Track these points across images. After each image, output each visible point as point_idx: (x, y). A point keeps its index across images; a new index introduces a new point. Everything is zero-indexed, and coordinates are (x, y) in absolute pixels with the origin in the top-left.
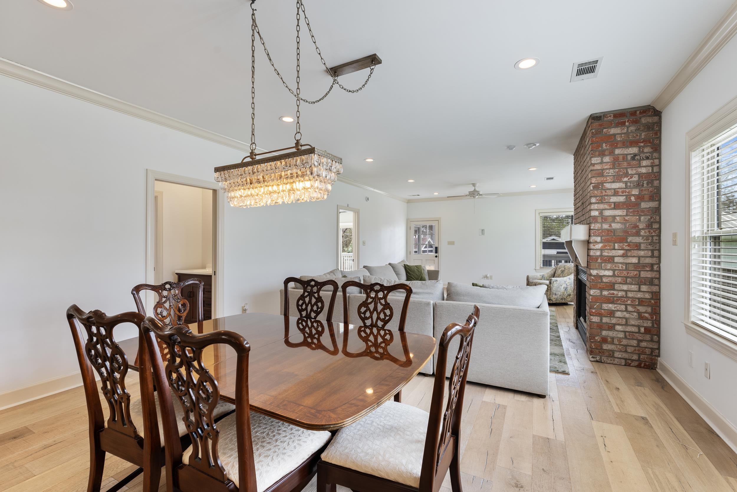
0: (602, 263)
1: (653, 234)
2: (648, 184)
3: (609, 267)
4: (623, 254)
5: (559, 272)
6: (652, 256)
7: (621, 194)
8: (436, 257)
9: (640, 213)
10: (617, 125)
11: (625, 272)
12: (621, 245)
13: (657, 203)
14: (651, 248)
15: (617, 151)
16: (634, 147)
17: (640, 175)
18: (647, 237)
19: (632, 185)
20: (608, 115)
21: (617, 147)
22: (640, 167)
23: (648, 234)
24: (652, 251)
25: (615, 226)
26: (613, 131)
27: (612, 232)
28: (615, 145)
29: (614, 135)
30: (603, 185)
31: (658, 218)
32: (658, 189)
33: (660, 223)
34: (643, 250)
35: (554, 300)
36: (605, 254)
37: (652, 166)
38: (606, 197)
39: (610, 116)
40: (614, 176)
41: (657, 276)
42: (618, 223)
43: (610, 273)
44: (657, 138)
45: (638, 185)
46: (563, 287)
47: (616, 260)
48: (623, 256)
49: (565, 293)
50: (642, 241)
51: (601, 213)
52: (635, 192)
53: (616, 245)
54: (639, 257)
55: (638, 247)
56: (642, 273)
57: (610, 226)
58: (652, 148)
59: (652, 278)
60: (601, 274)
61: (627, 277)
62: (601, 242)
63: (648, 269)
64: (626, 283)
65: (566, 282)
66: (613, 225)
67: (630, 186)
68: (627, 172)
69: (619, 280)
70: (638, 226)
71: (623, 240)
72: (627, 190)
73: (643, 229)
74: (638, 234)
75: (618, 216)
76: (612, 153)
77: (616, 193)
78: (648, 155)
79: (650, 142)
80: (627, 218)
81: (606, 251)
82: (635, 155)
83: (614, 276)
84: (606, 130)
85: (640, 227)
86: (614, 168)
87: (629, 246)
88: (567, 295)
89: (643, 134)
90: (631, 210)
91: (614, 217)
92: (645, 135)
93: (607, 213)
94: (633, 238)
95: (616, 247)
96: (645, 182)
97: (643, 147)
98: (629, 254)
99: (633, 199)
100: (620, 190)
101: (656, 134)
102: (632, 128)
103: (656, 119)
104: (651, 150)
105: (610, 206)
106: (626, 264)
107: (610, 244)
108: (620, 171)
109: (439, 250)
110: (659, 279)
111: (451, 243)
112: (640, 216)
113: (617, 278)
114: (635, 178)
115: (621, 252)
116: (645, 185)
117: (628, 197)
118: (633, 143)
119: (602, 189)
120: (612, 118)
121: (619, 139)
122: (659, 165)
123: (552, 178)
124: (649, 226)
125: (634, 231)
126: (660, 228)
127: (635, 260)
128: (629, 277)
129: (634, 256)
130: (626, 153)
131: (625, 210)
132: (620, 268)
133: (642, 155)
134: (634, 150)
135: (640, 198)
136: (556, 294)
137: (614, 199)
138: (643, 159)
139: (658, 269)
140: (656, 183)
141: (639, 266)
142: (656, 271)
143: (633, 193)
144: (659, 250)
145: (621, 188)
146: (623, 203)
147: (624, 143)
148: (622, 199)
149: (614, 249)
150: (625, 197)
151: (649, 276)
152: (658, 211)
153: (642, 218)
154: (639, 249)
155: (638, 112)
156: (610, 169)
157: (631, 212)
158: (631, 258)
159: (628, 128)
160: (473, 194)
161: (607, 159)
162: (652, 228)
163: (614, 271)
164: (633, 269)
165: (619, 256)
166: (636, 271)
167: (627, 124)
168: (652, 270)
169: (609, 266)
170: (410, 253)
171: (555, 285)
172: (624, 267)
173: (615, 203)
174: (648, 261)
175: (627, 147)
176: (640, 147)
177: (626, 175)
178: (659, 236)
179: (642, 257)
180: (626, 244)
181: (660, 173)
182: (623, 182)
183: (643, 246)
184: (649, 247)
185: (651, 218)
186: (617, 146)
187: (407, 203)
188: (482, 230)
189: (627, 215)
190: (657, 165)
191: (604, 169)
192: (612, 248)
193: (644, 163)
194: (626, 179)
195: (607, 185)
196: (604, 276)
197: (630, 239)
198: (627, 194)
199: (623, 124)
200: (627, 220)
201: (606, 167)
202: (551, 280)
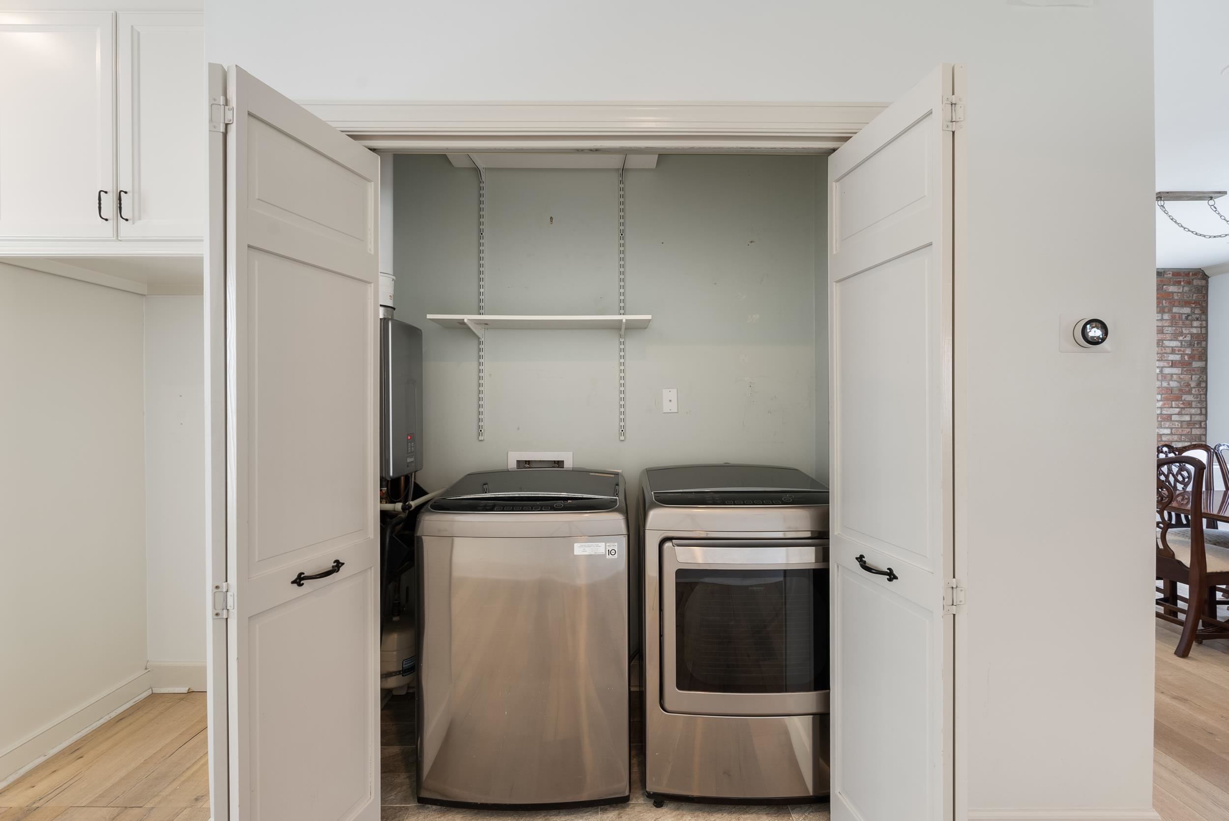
0: (1161, 421)
1: (1201, 393)
2: (1198, 344)
3: (1167, 426)
4: (1179, 412)
6: (1201, 414)
7: (1177, 352)
9: (1191, 371)
10: (1174, 285)
11: (1180, 430)
12: (1177, 403)
13: (1204, 362)
14: (1200, 406)
15: (1175, 310)
16: (1188, 307)
17: (1192, 335)
18: (1197, 395)
19: (1186, 344)
20: (1168, 272)
21: (1174, 306)
22: (1192, 327)
23: (1197, 392)
24: (1201, 408)
25: (1173, 384)
26: (1172, 289)
27: (1170, 390)
28: (1173, 304)
29: (1173, 293)
30: (1162, 343)
31: (1205, 377)
32: (1205, 349)
33: (1206, 382)
34: (1194, 408)
36: (1164, 412)
37: (1201, 327)
38: (1165, 355)
39: (1170, 274)
40: (1172, 334)
41: (1204, 433)
42: (1175, 381)
43: (1168, 431)
44: (1205, 301)
45: (1191, 345)
47: (1174, 418)
48: (1179, 414)
50: (1193, 399)
51: (1161, 371)
52: (1188, 351)
53: (1173, 403)
54: (1191, 415)
55: (1189, 405)
56: (1193, 430)
57: (1169, 384)
58: (1201, 310)
59: (1201, 435)
60: (1161, 433)
61: (1181, 435)
62: (1161, 401)
63: (1197, 426)
64: (1181, 441)
66: (1171, 383)
67: (1184, 345)
68: (1182, 332)
69: (1176, 438)
70: (1190, 385)
71: (1178, 398)
72: (1182, 349)
73: (1194, 388)
74: (1189, 393)
75: (1175, 374)
76: (1170, 311)
77: (1173, 352)
78: (1198, 316)
79: (1199, 305)
80: (1182, 376)
81: (1165, 409)
82: (1188, 315)
83: (1172, 434)
84: (1166, 286)
85: (1192, 386)
86: (1171, 326)
87: (1183, 404)
89: (1195, 295)
90: (1185, 369)
91: (1172, 375)
92: (1196, 297)
93: (1167, 371)
94: (1186, 396)
95: (1173, 406)
96: (1196, 342)
97: (1195, 308)
98: (1183, 413)
99: (1186, 357)
100: (1177, 349)
101: (1204, 297)
102: (1186, 289)
103: (1204, 282)
104: (1200, 312)
105: (1168, 363)
106: (1182, 422)
107: (1169, 402)
108: (1176, 330)
110: (1205, 435)
112: (1192, 375)
113: (1174, 436)
114: (1188, 338)
115: (1177, 410)
116: (1196, 345)
117: (1183, 355)
118: (1186, 303)
119: (1162, 346)
120: (1170, 276)
121: (1176, 298)
122: (1206, 327)
124: (1199, 385)
125: (1187, 389)
126: (1206, 387)
127: (1187, 418)
128: (1183, 435)
129: (1187, 414)
130: (1181, 312)
131: (1180, 369)
132: (1177, 427)
133: (1193, 316)
134: (1187, 310)
135: (1191, 357)
137: (1172, 357)
138: (1194, 320)
139: (1205, 426)
140: (1204, 343)
141: (1191, 424)
142: (1204, 428)
143: (1187, 352)
144: (1206, 408)
145: (1178, 347)
146: (1180, 362)
147: (1180, 302)
148: (1177, 357)
149: (1172, 407)
150: (1180, 356)
151: (1198, 433)
152: (1204, 370)
153: (1193, 377)
154: (1191, 407)
155: (1191, 274)
156: (1169, 326)
157: (1185, 371)
158: (1185, 416)
159: (1183, 287)
161: (1166, 316)
162: (1201, 387)
163: (1171, 429)
164: (1186, 426)
165: (1175, 414)
166: (1189, 428)
167: (1182, 283)
168: (1201, 427)
169: (1167, 424)
172: (1180, 425)
173: (1172, 361)
174: (1198, 418)
175: (1182, 307)
176: (1192, 308)
177: (1181, 334)
178: (1206, 394)
179: (1194, 414)
180: (1181, 402)
181: (1207, 334)
182: (1179, 340)
183: (1194, 404)
184: (1198, 405)
185: (1200, 376)
186: (1174, 304)
189: (1182, 374)
190: (1204, 327)
191: (1164, 326)
192: (1170, 406)
193: (1195, 324)
194: (1181, 338)
195: (1166, 343)
196: (1163, 434)
197: (1184, 397)
198: (1182, 352)
199: (1179, 283)
200: (1182, 379)
201: (1165, 325)
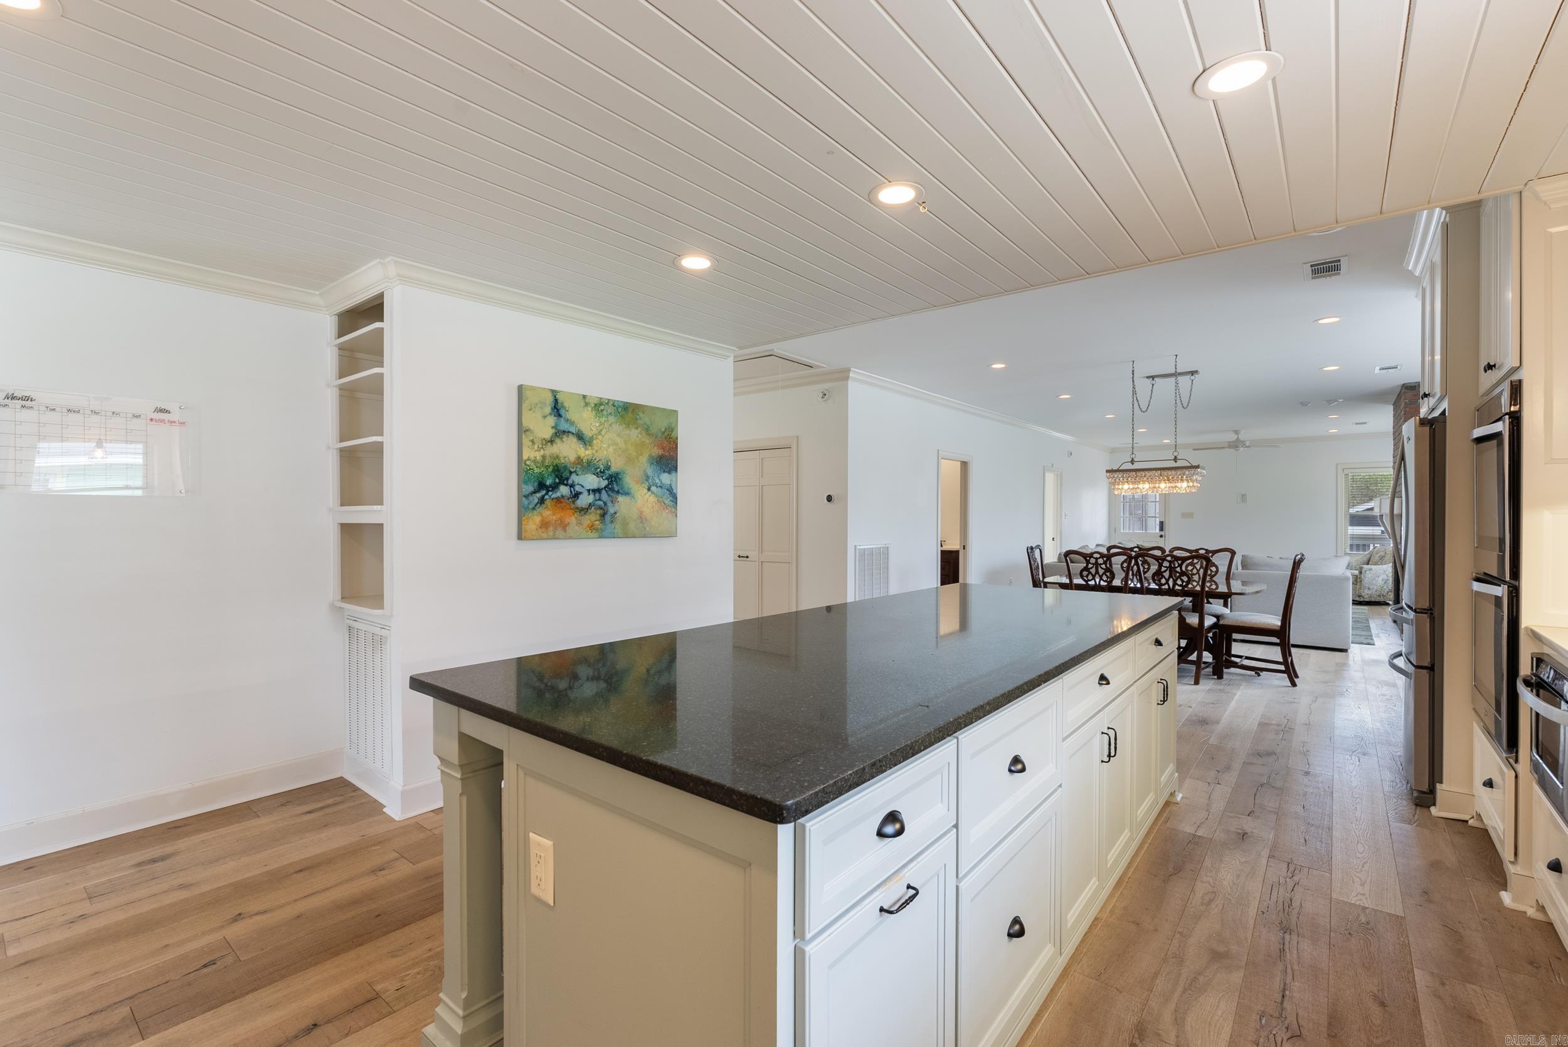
5: (1376, 558)
8: (1161, 536)
35: (1366, 596)
46: (1381, 578)
49: (1385, 587)
65: (1387, 572)
88: (1387, 590)
109: (1166, 526)
111: (1188, 515)
123: (1365, 423)
136: (1369, 589)
160: (1235, 445)
170: (1115, 530)
171: (1368, 577)
187: (1110, 453)
188: (1242, 495)
202: (1361, 568)
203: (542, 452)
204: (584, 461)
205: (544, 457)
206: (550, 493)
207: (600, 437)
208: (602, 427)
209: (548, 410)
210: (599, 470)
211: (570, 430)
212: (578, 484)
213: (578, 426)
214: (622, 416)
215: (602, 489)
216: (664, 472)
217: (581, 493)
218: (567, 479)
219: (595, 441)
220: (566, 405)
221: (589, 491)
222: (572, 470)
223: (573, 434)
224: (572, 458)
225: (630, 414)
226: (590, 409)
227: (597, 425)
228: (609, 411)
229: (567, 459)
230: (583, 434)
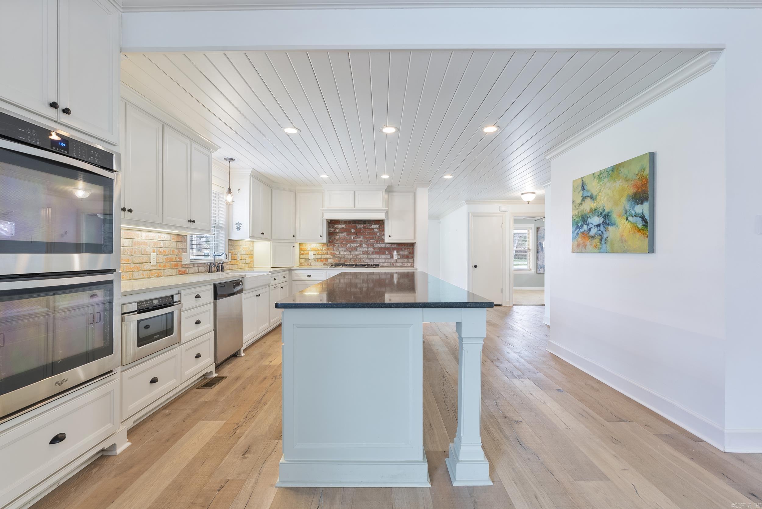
203: (578, 210)
204: (593, 210)
205: (578, 212)
206: (580, 230)
207: (600, 194)
208: (601, 187)
209: (580, 188)
210: (599, 213)
211: (588, 195)
212: (591, 223)
213: (591, 191)
214: (611, 176)
215: (601, 224)
216: (638, 204)
217: (592, 228)
218: (586, 221)
219: (598, 197)
220: (587, 183)
221: (595, 226)
222: (588, 216)
223: (589, 197)
224: (588, 210)
225: (616, 172)
226: (596, 179)
227: (599, 187)
228: (605, 176)
229: (586, 211)
230: (593, 195)
